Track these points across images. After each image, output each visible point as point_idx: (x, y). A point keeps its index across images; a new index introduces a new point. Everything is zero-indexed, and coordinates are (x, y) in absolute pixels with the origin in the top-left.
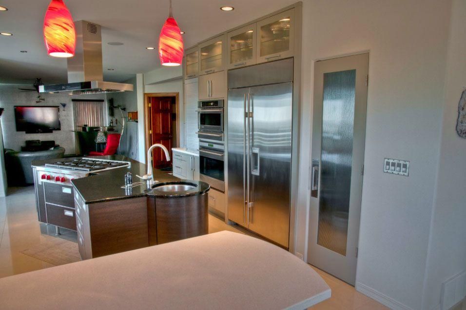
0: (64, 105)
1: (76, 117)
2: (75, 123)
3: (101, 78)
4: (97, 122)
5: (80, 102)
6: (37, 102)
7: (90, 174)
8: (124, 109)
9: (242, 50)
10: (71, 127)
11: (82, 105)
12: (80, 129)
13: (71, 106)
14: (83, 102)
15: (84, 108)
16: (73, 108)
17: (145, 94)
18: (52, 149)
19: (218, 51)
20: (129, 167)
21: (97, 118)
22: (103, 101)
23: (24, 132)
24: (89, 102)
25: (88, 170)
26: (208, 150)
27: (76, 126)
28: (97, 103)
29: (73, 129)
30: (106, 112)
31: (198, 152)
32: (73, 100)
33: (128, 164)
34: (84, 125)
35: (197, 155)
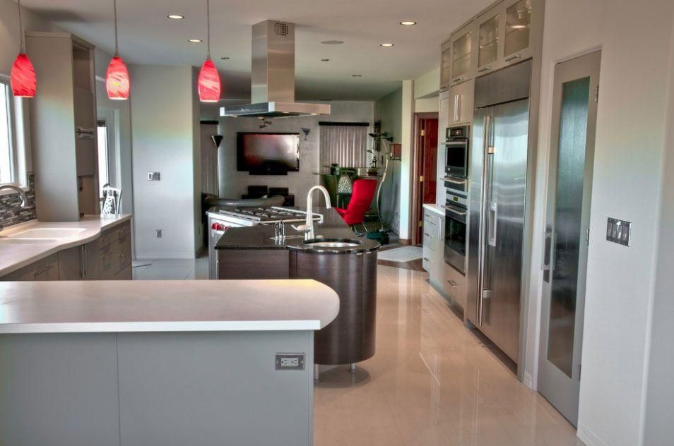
0: (307, 132)
1: (323, 151)
2: (321, 160)
3: (291, 93)
4: (356, 159)
5: (332, 127)
6: (261, 127)
7: (259, 224)
8: (391, 139)
9: (491, 45)
10: (315, 166)
11: (334, 131)
12: (327, 171)
13: (317, 132)
14: (335, 127)
15: (337, 137)
16: (320, 136)
17: (415, 115)
18: (265, 197)
19: (469, 47)
20: (320, 222)
21: (357, 154)
22: (366, 125)
23: (247, 173)
24: (345, 127)
25: (259, 219)
26: (457, 208)
27: (323, 166)
28: (358, 127)
29: (318, 170)
30: (370, 143)
31: (444, 210)
32: (321, 124)
33: (319, 217)
34: (333, 165)
35: (443, 214)
